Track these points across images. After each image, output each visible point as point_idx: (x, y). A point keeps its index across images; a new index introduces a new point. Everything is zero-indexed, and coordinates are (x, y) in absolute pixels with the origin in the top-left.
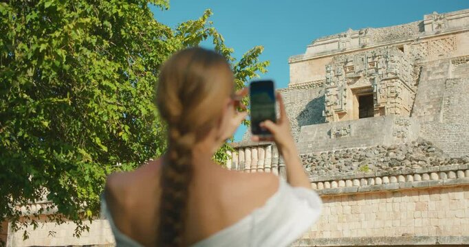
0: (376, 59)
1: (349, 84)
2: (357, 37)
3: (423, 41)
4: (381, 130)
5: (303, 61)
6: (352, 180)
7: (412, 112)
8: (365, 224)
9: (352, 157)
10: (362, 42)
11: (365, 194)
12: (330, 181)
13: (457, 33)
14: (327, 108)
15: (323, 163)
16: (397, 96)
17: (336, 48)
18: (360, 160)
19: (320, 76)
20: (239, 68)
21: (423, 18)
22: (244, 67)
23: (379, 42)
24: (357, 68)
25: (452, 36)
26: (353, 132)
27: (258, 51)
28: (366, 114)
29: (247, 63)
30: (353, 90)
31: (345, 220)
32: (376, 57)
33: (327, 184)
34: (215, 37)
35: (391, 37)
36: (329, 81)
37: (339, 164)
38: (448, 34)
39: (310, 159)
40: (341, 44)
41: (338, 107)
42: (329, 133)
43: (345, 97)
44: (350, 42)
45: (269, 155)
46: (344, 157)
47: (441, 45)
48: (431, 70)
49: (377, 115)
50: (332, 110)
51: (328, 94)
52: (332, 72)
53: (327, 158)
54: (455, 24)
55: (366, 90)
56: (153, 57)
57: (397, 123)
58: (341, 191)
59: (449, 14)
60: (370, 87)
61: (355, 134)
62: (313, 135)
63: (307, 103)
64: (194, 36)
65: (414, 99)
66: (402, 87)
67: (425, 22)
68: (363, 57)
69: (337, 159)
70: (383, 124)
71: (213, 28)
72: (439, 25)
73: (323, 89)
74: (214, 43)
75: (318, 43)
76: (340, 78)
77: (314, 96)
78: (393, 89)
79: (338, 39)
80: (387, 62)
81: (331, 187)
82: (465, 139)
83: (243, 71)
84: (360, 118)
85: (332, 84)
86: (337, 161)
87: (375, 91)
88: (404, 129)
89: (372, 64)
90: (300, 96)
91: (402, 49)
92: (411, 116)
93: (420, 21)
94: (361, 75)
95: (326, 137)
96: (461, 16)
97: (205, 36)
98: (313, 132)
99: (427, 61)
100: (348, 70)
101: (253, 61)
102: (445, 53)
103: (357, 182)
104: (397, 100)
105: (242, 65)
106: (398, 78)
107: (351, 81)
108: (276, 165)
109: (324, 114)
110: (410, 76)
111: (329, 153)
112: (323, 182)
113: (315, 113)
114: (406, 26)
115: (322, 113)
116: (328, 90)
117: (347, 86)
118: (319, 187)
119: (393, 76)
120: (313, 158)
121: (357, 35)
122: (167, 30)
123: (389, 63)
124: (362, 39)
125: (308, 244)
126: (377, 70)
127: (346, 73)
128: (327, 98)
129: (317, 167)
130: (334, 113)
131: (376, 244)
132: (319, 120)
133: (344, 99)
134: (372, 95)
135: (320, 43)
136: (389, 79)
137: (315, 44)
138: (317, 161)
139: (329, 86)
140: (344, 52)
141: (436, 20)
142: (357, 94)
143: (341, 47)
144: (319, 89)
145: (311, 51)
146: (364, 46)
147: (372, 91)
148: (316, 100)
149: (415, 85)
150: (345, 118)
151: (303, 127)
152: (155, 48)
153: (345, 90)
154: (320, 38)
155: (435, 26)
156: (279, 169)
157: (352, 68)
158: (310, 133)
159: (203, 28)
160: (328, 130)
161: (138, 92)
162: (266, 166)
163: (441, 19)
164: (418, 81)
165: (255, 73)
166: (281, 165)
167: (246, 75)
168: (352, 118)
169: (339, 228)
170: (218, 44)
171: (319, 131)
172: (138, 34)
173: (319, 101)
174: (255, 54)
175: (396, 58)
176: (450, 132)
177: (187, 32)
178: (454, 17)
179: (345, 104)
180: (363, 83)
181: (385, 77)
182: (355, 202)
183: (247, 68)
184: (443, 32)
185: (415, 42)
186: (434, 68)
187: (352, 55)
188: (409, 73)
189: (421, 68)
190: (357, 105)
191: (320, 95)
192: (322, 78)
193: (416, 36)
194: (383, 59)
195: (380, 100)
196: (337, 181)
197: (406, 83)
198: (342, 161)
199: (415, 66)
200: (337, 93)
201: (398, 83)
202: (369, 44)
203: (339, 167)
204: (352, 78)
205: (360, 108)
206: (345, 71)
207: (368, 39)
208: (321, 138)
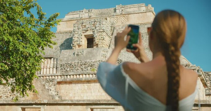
0: (96, 23)
1: (83, 33)
2: (87, 13)
3: (115, 16)
4: (96, 54)
5: (63, 21)
6: (89, 75)
7: (109, 46)
8: (93, 94)
9: (88, 64)
10: (89, 15)
11: (94, 81)
12: (79, 75)
13: (129, 14)
14: (73, 43)
15: (75, 67)
16: (104, 39)
17: (78, 17)
18: (91, 66)
19: (70, 29)
20: (47, 22)
21: (116, 7)
22: (50, 22)
23: (97, 15)
24: (87, 26)
25: (127, 15)
26: (84, 54)
27: (57, 15)
28: (90, 46)
29: (52, 20)
30: (85, 36)
31: (85, 92)
32: (96, 22)
33: (78, 76)
34: (38, 7)
35: (102, 14)
36: (75, 31)
37: (82, 67)
38: (126, 14)
39: (69, 65)
40: (80, 15)
41: (78, 43)
42: (74, 54)
43: (81, 38)
44: (85, 15)
45: (52, 62)
46: (85, 65)
47: (122, 19)
48: (118, 29)
49: (95, 47)
50: (75, 44)
51: (74, 37)
52: (76, 27)
53: (77, 65)
54: (129, 10)
55: (91, 36)
56: (10, 14)
57: (103, 51)
58: (84, 79)
59: (127, 6)
60: (93, 35)
61: (85, 55)
62: (66, 55)
63: (64, 40)
64: (28, 6)
65: (111, 41)
66: (106, 35)
67: (116, 9)
68: (90, 21)
69: (81, 65)
70: (97, 51)
71: (37, 3)
72: (122, 10)
73: (72, 34)
74: (37, 10)
75: (70, 14)
76: (80, 30)
77: (68, 37)
78: (102, 36)
79: (79, 13)
80: (100, 24)
81: (79, 77)
82: (131, 59)
83: (49, 23)
84: (87, 48)
85: (76, 32)
86: (81, 66)
87: (94, 37)
88: (106, 54)
89: (94, 25)
90: (61, 37)
91: (106, 19)
92: (109, 48)
93: (114, 8)
94: (89, 29)
95: (72, 55)
96: (131, 7)
97: (33, 7)
98: (67, 53)
99: (117, 25)
100: (83, 27)
101: (54, 19)
102: (124, 22)
103: (91, 76)
104: (104, 41)
105: (49, 21)
106: (104, 32)
107: (84, 31)
108: (55, 67)
109: (72, 45)
110: (109, 31)
111: (78, 62)
112: (76, 75)
113: (68, 44)
114: (109, 9)
115: (71, 45)
116: (74, 35)
117: (82, 34)
118: (74, 77)
119: (102, 31)
120: (70, 64)
121: (87, 12)
122: (17, 2)
123: (101, 25)
124: (89, 14)
125: (72, 102)
126: (96, 27)
127: (83, 28)
128: (73, 38)
129: (72, 68)
130: (76, 45)
131: (101, 103)
132: (69, 48)
133: (81, 39)
134: (93, 38)
135: (71, 14)
136: (100, 32)
137: (69, 14)
138: (72, 66)
139: (74, 33)
140: (81, 19)
141: (121, 8)
142: (86, 37)
143: (80, 16)
144: (70, 34)
145: (67, 17)
146: (90, 17)
147: (93, 36)
148: (68, 39)
149: (111, 35)
150: (81, 48)
151: (62, 51)
152: (11, 10)
153: (82, 35)
154: (71, 12)
155: (121, 10)
156: (56, 69)
157: (85, 26)
158: (65, 53)
159: (32, 3)
160: (73, 53)
161: (4, 30)
162: (51, 67)
163: (123, 7)
164: (113, 33)
165: (54, 25)
166: (57, 67)
167: (50, 26)
168: (84, 48)
169: (82, 96)
170: (39, 11)
171: (69, 53)
172: (3, 3)
173: (70, 39)
174: (55, 16)
175: (104, 23)
176: (125, 56)
177: (24, 4)
178: (129, 7)
179: (81, 41)
180: (89, 33)
181: (99, 31)
182: (90, 84)
183: (51, 23)
184: (124, 13)
185: (112, 17)
186: (119, 28)
187: (85, 20)
188: (109, 30)
189: (114, 28)
190: (86, 42)
191: (70, 37)
192: (72, 29)
193: (113, 14)
194: (98, 23)
195: (96, 41)
196: (82, 75)
197: (108, 34)
198: (84, 66)
199: (112, 27)
200: (78, 36)
201: (104, 34)
202: (92, 16)
203: (82, 69)
204: (85, 30)
205: (88, 44)
206: (82, 27)
207: (92, 14)
208: (70, 56)
